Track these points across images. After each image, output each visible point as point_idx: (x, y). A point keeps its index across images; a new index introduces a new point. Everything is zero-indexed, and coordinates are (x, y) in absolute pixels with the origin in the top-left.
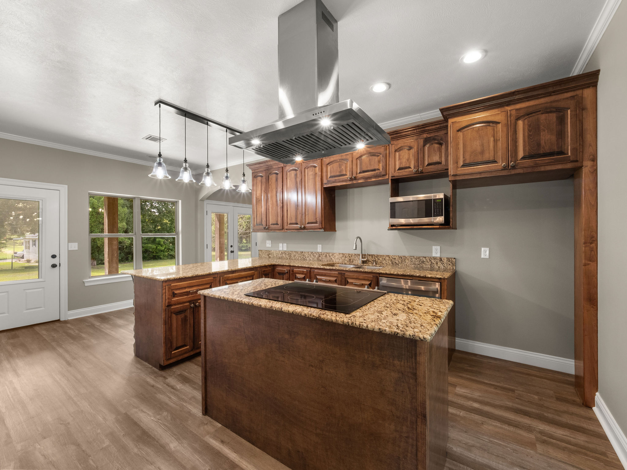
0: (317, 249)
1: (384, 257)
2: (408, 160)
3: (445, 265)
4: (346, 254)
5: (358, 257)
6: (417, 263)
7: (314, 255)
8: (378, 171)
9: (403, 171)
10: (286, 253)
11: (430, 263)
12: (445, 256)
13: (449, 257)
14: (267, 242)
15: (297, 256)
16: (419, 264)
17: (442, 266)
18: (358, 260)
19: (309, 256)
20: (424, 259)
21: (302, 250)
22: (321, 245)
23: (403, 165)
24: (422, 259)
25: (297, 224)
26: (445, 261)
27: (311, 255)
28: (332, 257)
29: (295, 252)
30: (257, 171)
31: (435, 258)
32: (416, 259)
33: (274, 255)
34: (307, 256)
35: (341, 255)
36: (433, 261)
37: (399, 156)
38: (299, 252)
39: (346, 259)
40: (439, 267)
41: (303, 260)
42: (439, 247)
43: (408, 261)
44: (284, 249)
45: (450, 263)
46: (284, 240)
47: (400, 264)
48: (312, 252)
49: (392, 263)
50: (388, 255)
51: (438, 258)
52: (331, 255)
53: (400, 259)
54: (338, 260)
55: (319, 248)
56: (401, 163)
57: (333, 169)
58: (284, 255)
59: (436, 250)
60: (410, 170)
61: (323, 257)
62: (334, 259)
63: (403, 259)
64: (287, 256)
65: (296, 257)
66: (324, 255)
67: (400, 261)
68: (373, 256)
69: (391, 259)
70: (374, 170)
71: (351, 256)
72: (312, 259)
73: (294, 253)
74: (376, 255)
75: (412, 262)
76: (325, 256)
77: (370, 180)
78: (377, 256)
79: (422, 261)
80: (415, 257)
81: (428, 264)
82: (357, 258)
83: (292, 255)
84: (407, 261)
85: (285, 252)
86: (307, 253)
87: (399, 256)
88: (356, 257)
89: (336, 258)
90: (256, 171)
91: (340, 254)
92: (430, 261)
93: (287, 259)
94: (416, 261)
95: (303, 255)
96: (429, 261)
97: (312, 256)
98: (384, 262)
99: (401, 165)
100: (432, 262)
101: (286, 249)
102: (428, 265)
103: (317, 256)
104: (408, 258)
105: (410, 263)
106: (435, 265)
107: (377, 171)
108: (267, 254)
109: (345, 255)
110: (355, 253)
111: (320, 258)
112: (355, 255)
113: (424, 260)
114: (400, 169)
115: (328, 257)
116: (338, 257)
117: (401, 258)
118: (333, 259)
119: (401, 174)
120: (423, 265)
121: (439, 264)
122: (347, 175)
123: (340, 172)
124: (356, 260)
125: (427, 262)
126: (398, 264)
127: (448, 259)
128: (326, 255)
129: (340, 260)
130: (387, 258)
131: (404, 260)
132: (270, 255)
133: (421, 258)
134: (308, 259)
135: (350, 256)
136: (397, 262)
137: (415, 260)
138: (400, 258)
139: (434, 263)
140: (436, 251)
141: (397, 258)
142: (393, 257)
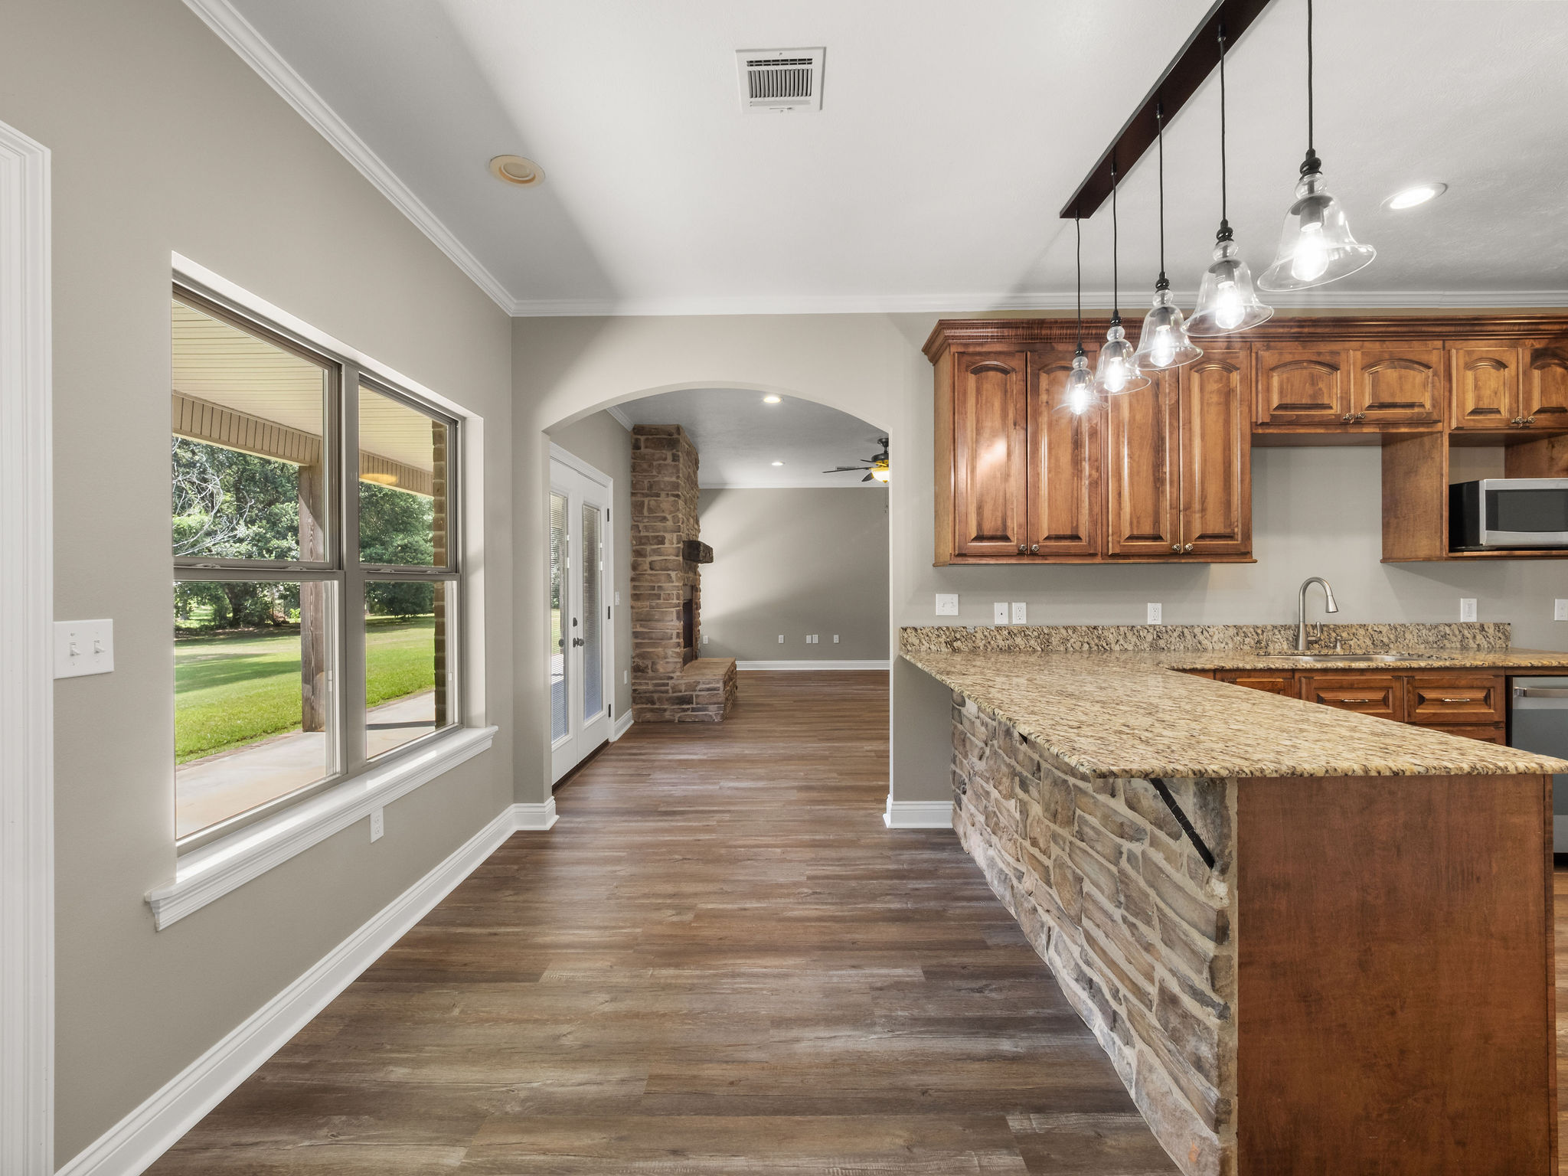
0: (1145, 616)
1: (1354, 631)
2: (1496, 393)
3: (1492, 640)
4: (1247, 627)
5: (1282, 632)
6: (1431, 639)
7: (1141, 634)
8: (1420, 410)
9: (1481, 417)
10: (1027, 632)
11: (1460, 637)
12: (1489, 620)
13: (1498, 622)
14: (940, 598)
15: (1072, 640)
16: (1436, 643)
17: (1485, 643)
18: (1282, 640)
19: (1120, 638)
20: (1447, 628)
21: (1093, 623)
22: (1159, 605)
23: (1485, 404)
24: (1443, 630)
25: (1158, 538)
26: (1491, 631)
27: (1129, 635)
28: (1201, 638)
29: (1066, 628)
30: (979, 349)
31: (1469, 626)
32: (1430, 630)
33: (978, 641)
34: (1111, 638)
35: (1232, 631)
36: (1466, 632)
37: (1476, 380)
38: (1084, 628)
39: (1247, 640)
40: (1478, 645)
41: (1099, 651)
42: (1475, 600)
43: (1411, 636)
44: (1015, 621)
45: (1500, 635)
46: (1012, 591)
47: (1392, 646)
48: (1133, 627)
49: (1373, 644)
50: (1363, 623)
51: (1477, 626)
52: (1197, 631)
54: (1223, 645)
55: (1154, 614)
56: (1479, 398)
57: (1292, 386)
58: (1019, 640)
59: (1470, 606)
60: (1498, 416)
61: (1173, 640)
62: (1209, 643)
63: (1398, 631)
64: (1032, 642)
65: (1069, 645)
66: (1176, 634)
67: (1392, 636)
68: (1325, 629)
69: (1372, 633)
70: (1411, 405)
71: (1263, 632)
72: (1130, 648)
73: (1063, 631)
75: (1419, 639)
76: (1179, 636)
77: (1395, 431)
78: (1336, 628)
79: (1443, 634)
80: (1428, 625)
81: (1455, 639)
82: (1279, 636)
83: (1055, 641)
84: (1408, 636)
85: (1023, 631)
86: (1112, 630)
87: (1390, 625)
88: (1277, 633)
89: (1215, 638)
90: (971, 349)
91: (1227, 627)
92: (1460, 632)
93: (1034, 651)
94: (1430, 634)
95: (1099, 637)
96: (1457, 632)
97: (1134, 639)
98: (1353, 641)
99: (1481, 403)
100: (1463, 635)
101: (1023, 621)
102: (1455, 642)
103: (1150, 638)
104: (1411, 628)
105: (1416, 641)
106: (1471, 641)
107: (1416, 410)
108: (943, 639)
109: (1244, 630)
110: (1275, 624)
111: (1162, 643)
112: (1275, 627)
113: (1448, 632)
114: (1474, 412)
115: (1189, 637)
116: (1222, 635)
117: (1396, 629)
118: (1205, 642)
119: (1479, 425)
120: (1446, 642)
121: (1479, 637)
122: (1331, 408)
123: (1314, 396)
124: (1276, 642)
125: (1454, 635)
126: (1388, 646)
127: (1497, 626)
128: (1183, 633)
129: (1227, 644)
130: (1362, 632)
131: (1402, 633)
132: (956, 644)
133: (1441, 628)
134: (1117, 648)
135: (1259, 631)
136: (1385, 640)
137: (1427, 632)
138: (1391, 630)
139: (1469, 636)
140: (1468, 611)
141: (1384, 630)
142: (1376, 629)
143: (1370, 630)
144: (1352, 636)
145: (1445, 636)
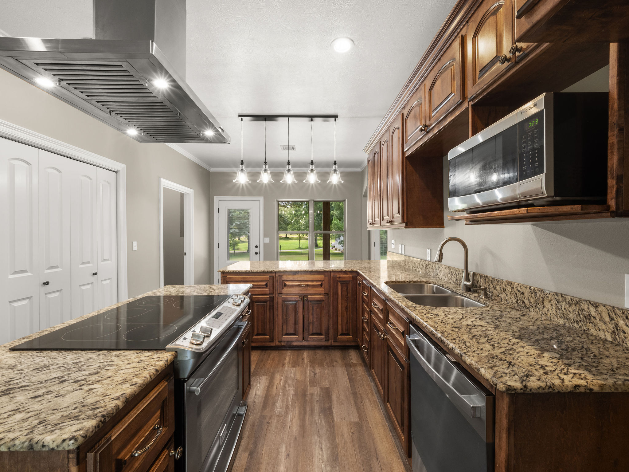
1: (504, 286)
6: (571, 316)
7: (423, 264)
11: (611, 326)
14: (392, 241)
16: (577, 322)
19: (418, 265)
20: (592, 309)
22: (430, 251)
24: (586, 309)
28: (438, 271)
32: (570, 305)
35: (447, 269)
39: (453, 278)
41: (414, 270)
43: (550, 306)
44: (402, 252)
47: (532, 309)
48: (421, 260)
49: (517, 303)
50: (510, 281)
52: (437, 267)
53: (533, 295)
55: (428, 255)
57: (410, 123)
61: (430, 269)
63: (539, 296)
65: (409, 265)
67: (532, 300)
69: (516, 291)
72: (421, 271)
74: (490, 279)
75: (558, 311)
78: (493, 280)
79: (586, 314)
80: (569, 299)
81: (604, 327)
83: (406, 262)
84: (548, 305)
86: (417, 261)
87: (530, 288)
89: (442, 273)
92: (612, 319)
94: (570, 309)
95: (414, 263)
96: (607, 319)
97: (421, 267)
98: (503, 296)
100: (617, 326)
102: (603, 330)
103: (425, 267)
104: (549, 296)
105: (555, 313)
109: (452, 270)
111: (427, 271)
113: (593, 314)
114: (481, 74)
117: (536, 293)
118: (439, 274)
120: (590, 326)
125: (602, 320)
126: (528, 308)
128: (433, 266)
129: (446, 278)
130: (509, 288)
131: (541, 300)
133: (585, 306)
134: (418, 270)
135: (457, 273)
136: (526, 302)
137: (568, 306)
138: (532, 293)
141: (526, 292)
142: (519, 288)
143: (515, 289)
144: (502, 291)
145: (589, 317)
